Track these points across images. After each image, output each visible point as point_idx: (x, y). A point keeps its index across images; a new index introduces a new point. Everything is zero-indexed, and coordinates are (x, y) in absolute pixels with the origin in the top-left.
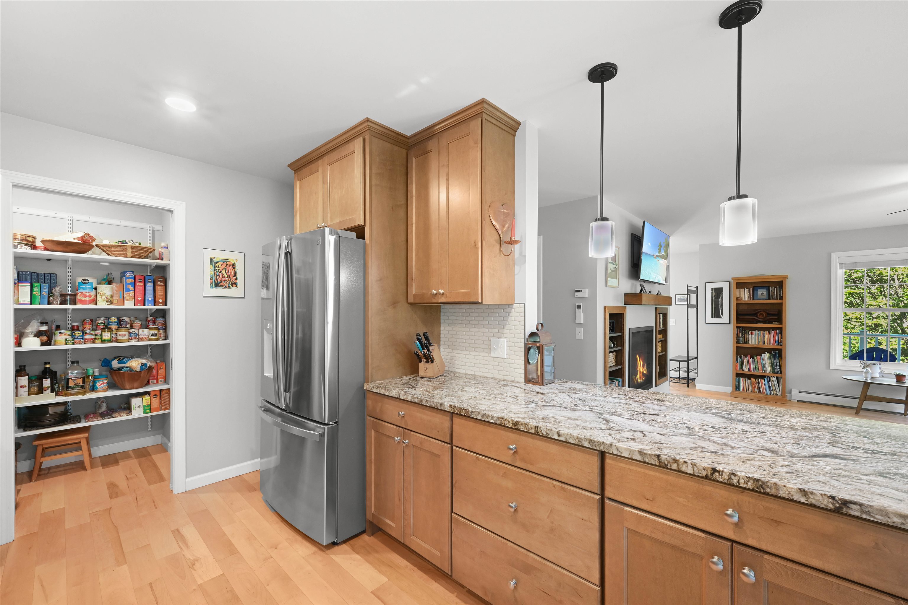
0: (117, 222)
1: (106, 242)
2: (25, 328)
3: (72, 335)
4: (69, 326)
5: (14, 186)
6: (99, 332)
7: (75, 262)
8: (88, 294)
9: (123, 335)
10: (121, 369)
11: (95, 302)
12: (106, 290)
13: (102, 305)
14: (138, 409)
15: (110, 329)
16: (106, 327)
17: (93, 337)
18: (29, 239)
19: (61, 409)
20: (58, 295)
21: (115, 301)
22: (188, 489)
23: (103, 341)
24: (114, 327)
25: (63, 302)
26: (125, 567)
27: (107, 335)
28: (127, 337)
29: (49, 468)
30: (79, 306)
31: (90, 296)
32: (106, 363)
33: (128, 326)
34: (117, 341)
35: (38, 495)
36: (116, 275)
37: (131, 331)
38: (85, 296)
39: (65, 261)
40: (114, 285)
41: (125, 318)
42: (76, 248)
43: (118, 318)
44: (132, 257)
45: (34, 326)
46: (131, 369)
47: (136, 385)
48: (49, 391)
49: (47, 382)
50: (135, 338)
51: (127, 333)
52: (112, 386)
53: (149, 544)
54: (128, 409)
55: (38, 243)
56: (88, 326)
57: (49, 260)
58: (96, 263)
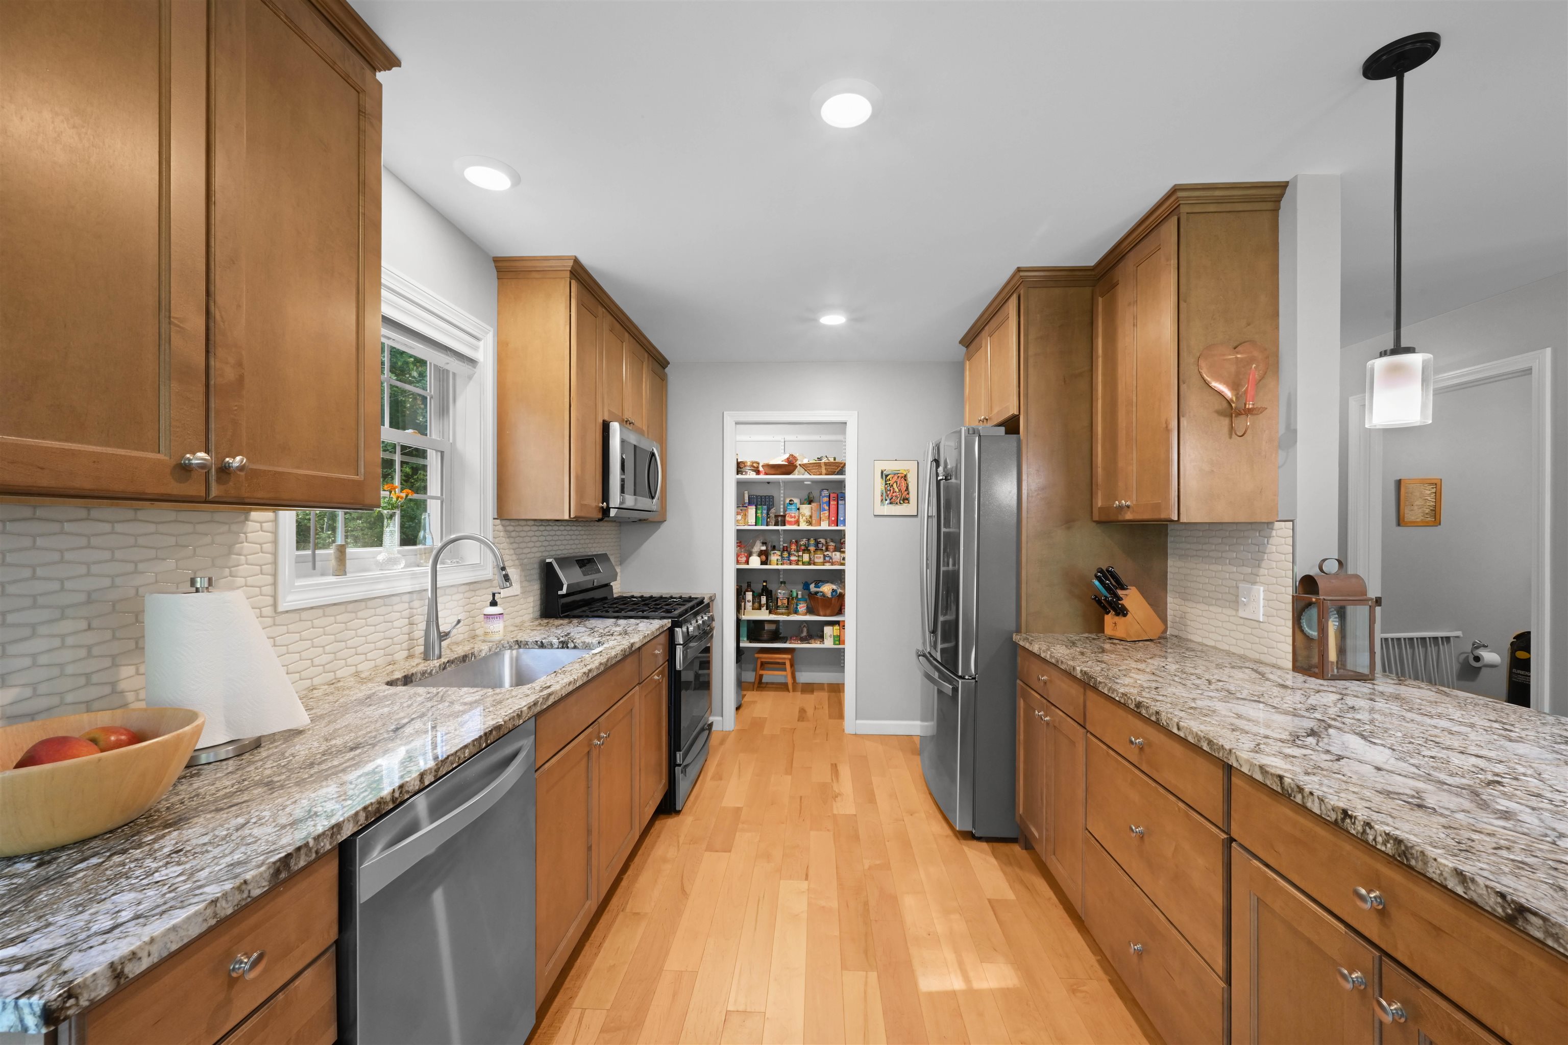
0: (817, 437)
1: (805, 461)
2: (753, 548)
3: (781, 555)
4: (781, 547)
5: (737, 423)
6: (800, 553)
7: (786, 483)
8: (793, 515)
9: (819, 558)
10: (817, 593)
11: (797, 523)
12: (806, 510)
13: (804, 526)
14: (829, 638)
15: (809, 551)
16: (806, 550)
17: (796, 558)
18: (755, 465)
19: (773, 627)
20: (773, 516)
21: (814, 522)
22: (858, 733)
23: (804, 564)
24: (812, 548)
25: (776, 524)
26: (790, 777)
27: (806, 557)
28: (821, 560)
29: (767, 683)
30: (788, 527)
31: (795, 517)
32: (806, 586)
33: (824, 548)
34: (814, 564)
35: (754, 702)
36: (816, 493)
37: (826, 553)
38: (792, 518)
39: (777, 483)
40: (814, 505)
41: (821, 540)
42: (783, 470)
43: (815, 540)
44: (826, 474)
45: (759, 547)
46: (824, 595)
47: (828, 612)
48: (765, 608)
49: (764, 599)
50: (829, 562)
51: (822, 556)
52: (810, 611)
53: (811, 768)
54: (821, 637)
55: (761, 469)
56: (794, 547)
57: (768, 483)
58: (801, 482)
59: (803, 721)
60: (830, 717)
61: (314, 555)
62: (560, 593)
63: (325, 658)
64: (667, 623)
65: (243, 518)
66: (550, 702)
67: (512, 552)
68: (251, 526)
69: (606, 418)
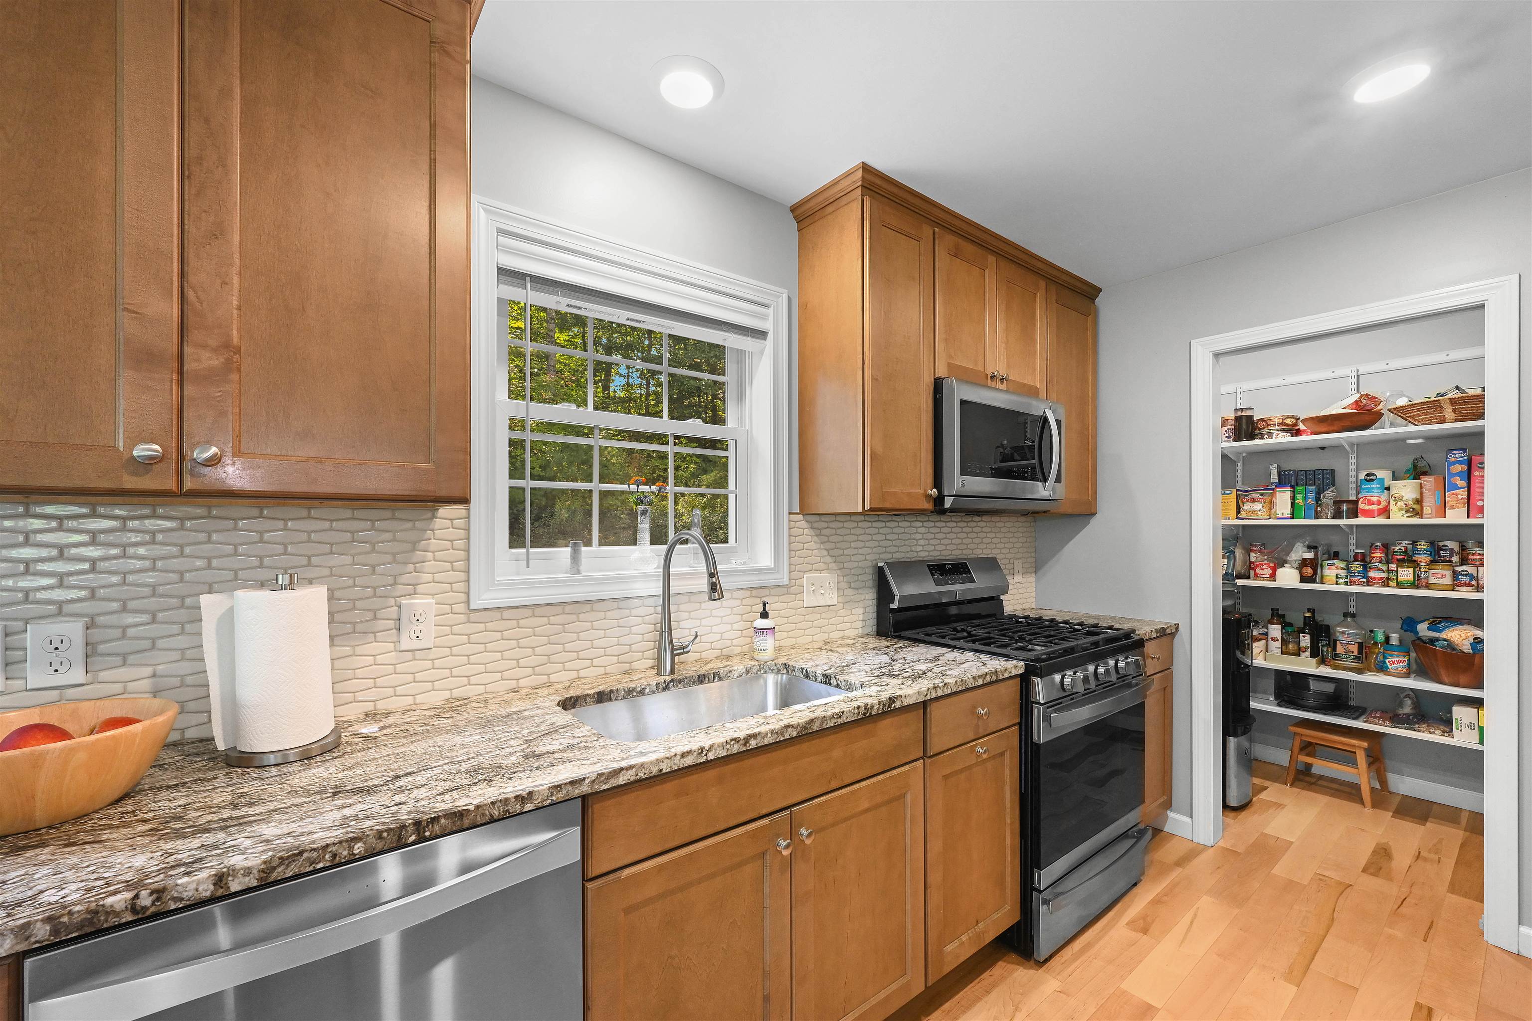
1: (1402, 402)
2: (1288, 554)
3: (1347, 568)
4: (1352, 554)
5: (1217, 355)
6: (1393, 567)
7: (1360, 447)
8: (1375, 499)
9: (1441, 576)
10: (1433, 641)
11: (1385, 512)
12: (1406, 490)
13: (1398, 518)
14: (1466, 730)
15: (1415, 564)
16: (1409, 560)
17: (1384, 575)
18: (1288, 421)
19: (1330, 688)
20: (1331, 502)
21: (1427, 510)
22: (1524, 953)
23: (1400, 585)
24: (1423, 559)
25: (1337, 515)
27: (1406, 574)
28: (1448, 580)
30: (1361, 520)
31: (1379, 503)
32: (1409, 624)
33: (1455, 559)
34: (1428, 586)
36: (1434, 457)
37: (1459, 569)
38: (1371, 503)
39: (1337, 448)
40: (1428, 481)
41: (1448, 543)
42: (1347, 423)
43: (1432, 543)
44: (1456, 421)
45: (1300, 552)
46: (1451, 645)
47: (1463, 679)
48: (1308, 653)
49: (1305, 640)
50: (1469, 585)
51: (1448, 573)
52: (1423, 672)
53: (1357, 989)
54: (1447, 724)
55: (1302, 427)
56: (1378, 555)
57: (1323, 448)
58: (1398, 442)
59: (1375, 874)
60: (1453, 888)
61: (528, 552)
62: (892, 606)
63: (533, 660)
64: (1016, 667)
65: (429, 515)
66: (622, 780)
67: (826, 553)
68: (438, 523)
69: (941, 372)
